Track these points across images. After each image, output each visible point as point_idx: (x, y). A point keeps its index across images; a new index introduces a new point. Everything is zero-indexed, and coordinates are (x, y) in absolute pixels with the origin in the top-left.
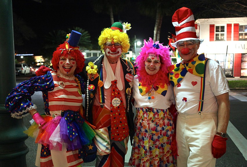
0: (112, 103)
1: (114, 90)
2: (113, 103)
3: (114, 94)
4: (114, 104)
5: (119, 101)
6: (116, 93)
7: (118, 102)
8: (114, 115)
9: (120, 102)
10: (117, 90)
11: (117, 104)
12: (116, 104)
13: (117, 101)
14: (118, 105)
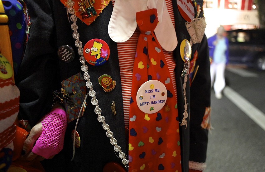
0: (139, 101)
1: (146, 51)
2: (142, 101)
3: (148, 63)
4: (144, 104)
5: (163, 94)
6: (154, 62)
7: (159, 97)
8: (141, 144)
9: (165, 97)
10: (159, 51)
11: (153, 106)
12: (150, 106)
13: (154, 93)
14: (158, 108)
